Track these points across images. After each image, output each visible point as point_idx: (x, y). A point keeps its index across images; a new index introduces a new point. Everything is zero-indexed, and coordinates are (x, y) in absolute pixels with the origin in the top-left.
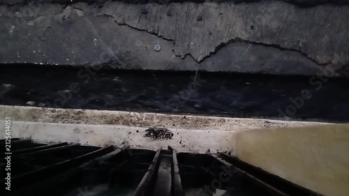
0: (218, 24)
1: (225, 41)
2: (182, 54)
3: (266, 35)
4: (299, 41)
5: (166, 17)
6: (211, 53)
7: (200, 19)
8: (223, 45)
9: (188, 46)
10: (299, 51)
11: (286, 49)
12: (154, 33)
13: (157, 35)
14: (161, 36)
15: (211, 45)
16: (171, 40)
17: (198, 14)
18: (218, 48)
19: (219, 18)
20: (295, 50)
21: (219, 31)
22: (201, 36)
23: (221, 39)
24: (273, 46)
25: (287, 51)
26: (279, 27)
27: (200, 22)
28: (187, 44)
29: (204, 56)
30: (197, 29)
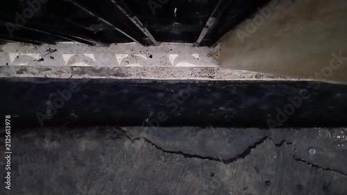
0: (248, 179)
1: (240, 161)
2: (286, 146)
3: (198, 167)
4: (165, 162)
5: (304, 184)
6: (254, 147)
7: (267, 183)
8: (242, 156)
9: (278, 154)
10: (164, 151)
11: (177, 153)
12: (317, 166)
13: (313, 165)
14: (309, 163)
15: (255, 156)
16: (298, 160)
17: (270, 188)
18: (247, 152)
19: (247, 184)
20: (168, 152)
21: (247, 170)
22: (266, 165)
23: (244, 163)
24: (191, 156)
25: (176, 151)
26: (186, 175)
27: (267, 180)
28: (281, 157)
29: (262, 144)
30: (270, 172)
